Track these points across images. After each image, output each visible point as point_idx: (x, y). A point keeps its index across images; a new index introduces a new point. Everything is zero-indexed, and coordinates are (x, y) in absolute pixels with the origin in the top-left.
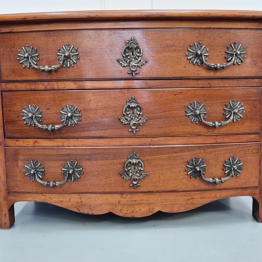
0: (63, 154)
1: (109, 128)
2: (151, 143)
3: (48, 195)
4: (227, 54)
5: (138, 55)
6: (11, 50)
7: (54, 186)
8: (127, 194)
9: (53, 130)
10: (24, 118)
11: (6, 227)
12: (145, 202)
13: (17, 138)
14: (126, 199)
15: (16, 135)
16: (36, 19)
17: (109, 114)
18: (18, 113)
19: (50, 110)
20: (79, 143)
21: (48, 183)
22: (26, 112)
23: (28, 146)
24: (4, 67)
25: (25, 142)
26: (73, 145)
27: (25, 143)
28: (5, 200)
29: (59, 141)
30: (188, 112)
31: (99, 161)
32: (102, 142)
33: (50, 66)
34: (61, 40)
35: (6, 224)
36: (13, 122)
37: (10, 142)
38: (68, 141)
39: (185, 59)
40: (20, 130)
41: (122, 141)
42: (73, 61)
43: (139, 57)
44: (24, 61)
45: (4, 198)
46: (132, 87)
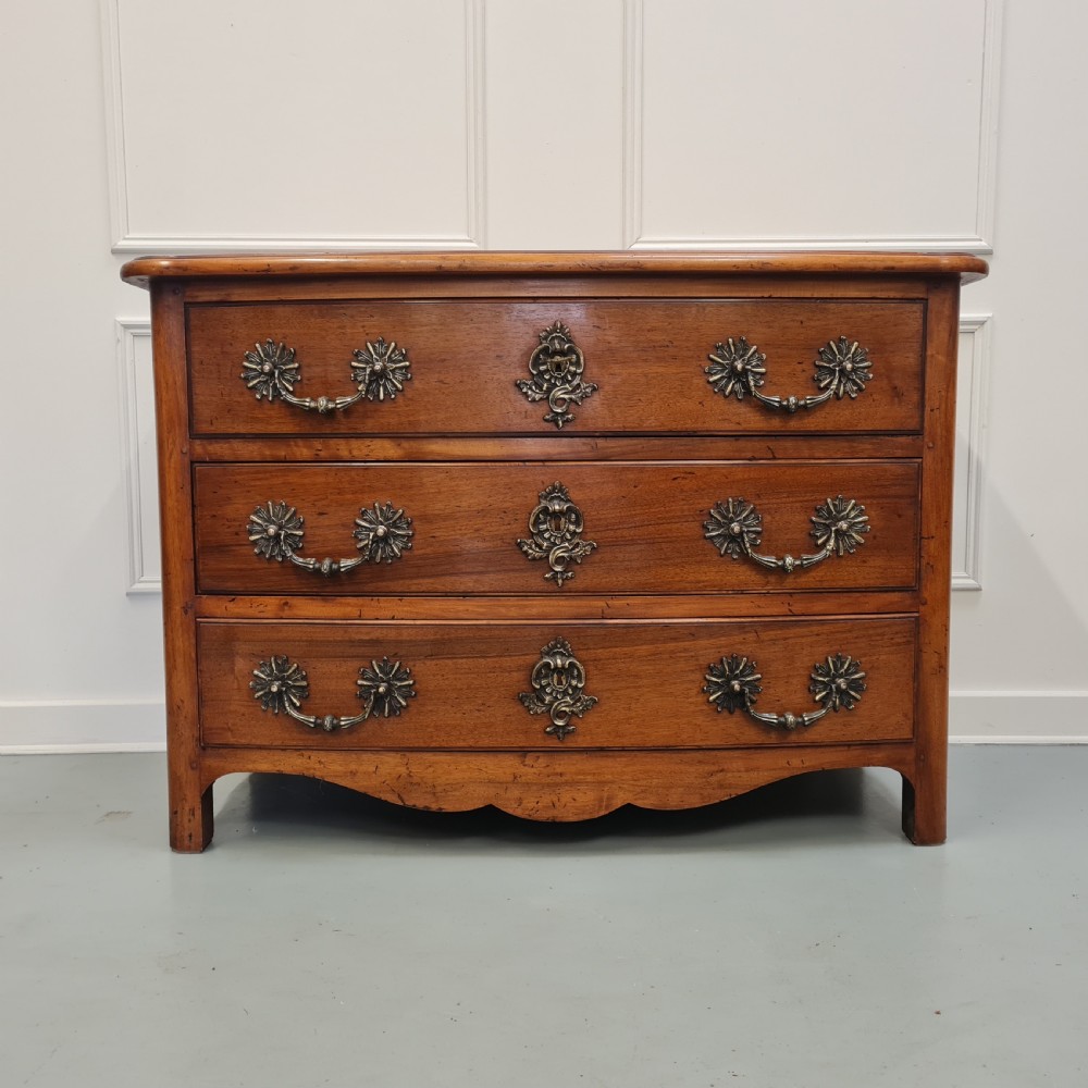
0: (361, 641)
1: (490, 569)
2: (607, 611)
3: (315, 756)
4: (817, 370)
5: (573, 369)
6: (225, 349)
7: (336, 728)
8: (537, 754)
9: (334, 574)
10: (253, 538)
11: (192, 845)
12: (589, 778)
13: (233, 594)
14: (534, 768)
15: (231, 585)
16: (297, 271)
17: (491, 529)
18: (238, 523)
19: (327, 516)
20: (405, 608)
21: (319, 721)
22: (259, 521)
23: (262, 615)
24: (201, 398)
25: (254, 605)
26: (390, 614)
27: (253, 609)
28: (193, 768)
29: (349, 604)
30: (710, 527)
31: (460, 661)
32: (470, 608)
33: (331, 400)
34: (363, 327)
35: (193, 838)
36: (221, 549)
37: (211, 604)
38: (374, 603)
39: (699, 381)
40: (241, 570)
41: (526, 606)
42: (393, 383)
43: (574, 375)
44: (259, 382)
45: (191, 764)
46: (555, 458)
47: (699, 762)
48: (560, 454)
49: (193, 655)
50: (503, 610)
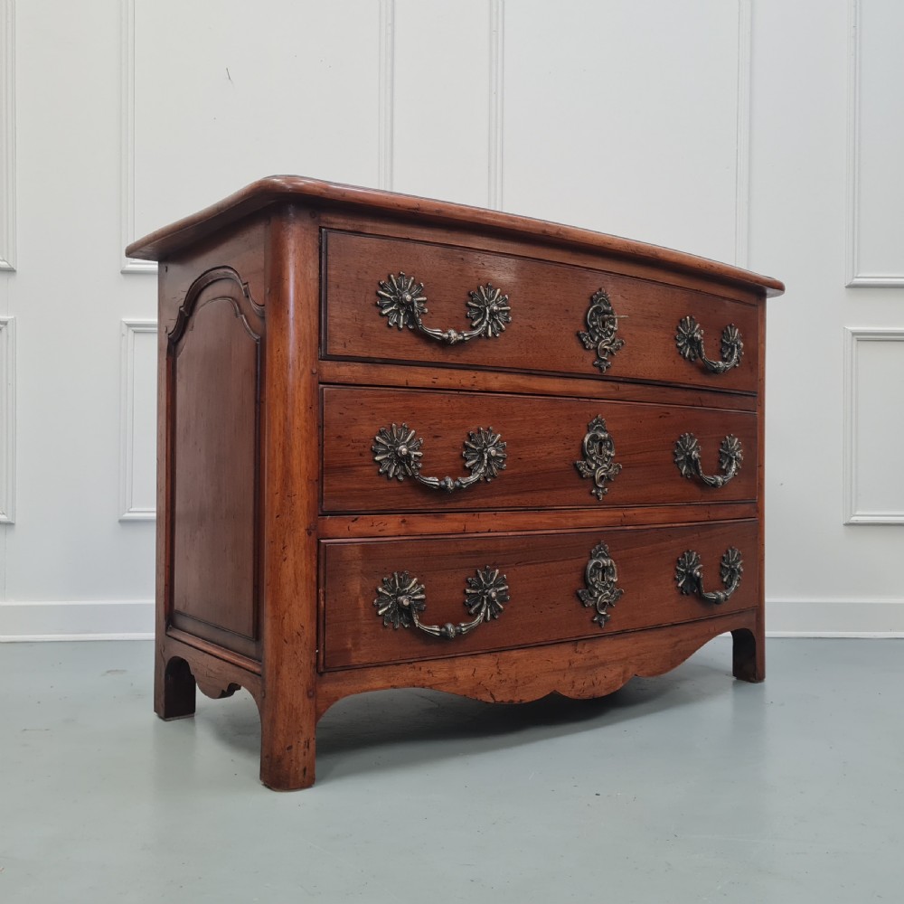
0: (469, 552)
1: (557, 486)
2: (624, 520)
3: (425, 666)
4: (722, 345)
5: (611, 327)
6: (360, 277)
8: (585, 641)
10: (377, 458)
11: (306, 780)
12: (614, 657)
13: (355, 514)
14: (581, 655)
15: (351, 505)
16: (441, 215)
17: (558, 452)
18: (362, 444)
19: (440, 438)
20: (498, 522)
21: (443, 630)
22: (384, 443)
23: (384, 533)
24: (336, 320)
25: (376, 524)
26: (487, 528)
27: (374, 527)
28: (310, 697)
29: (456, 520)
31: (540, 566)
32: (543, 520)
33: (459, 333)
34: (476, 272)
35: (307, 772)
36: (345, 469)
37: (332, 524)
38: (476, 518)
40: (362, 490)
41: (578, 517)
42: (497, 323)
43: (612, 331)
44: (391, 311)
45: (308, 692)
46: (596, 396)
47: (671, 635)
48: (598, 393)
49: (315, 578)
50: (564, 521)
